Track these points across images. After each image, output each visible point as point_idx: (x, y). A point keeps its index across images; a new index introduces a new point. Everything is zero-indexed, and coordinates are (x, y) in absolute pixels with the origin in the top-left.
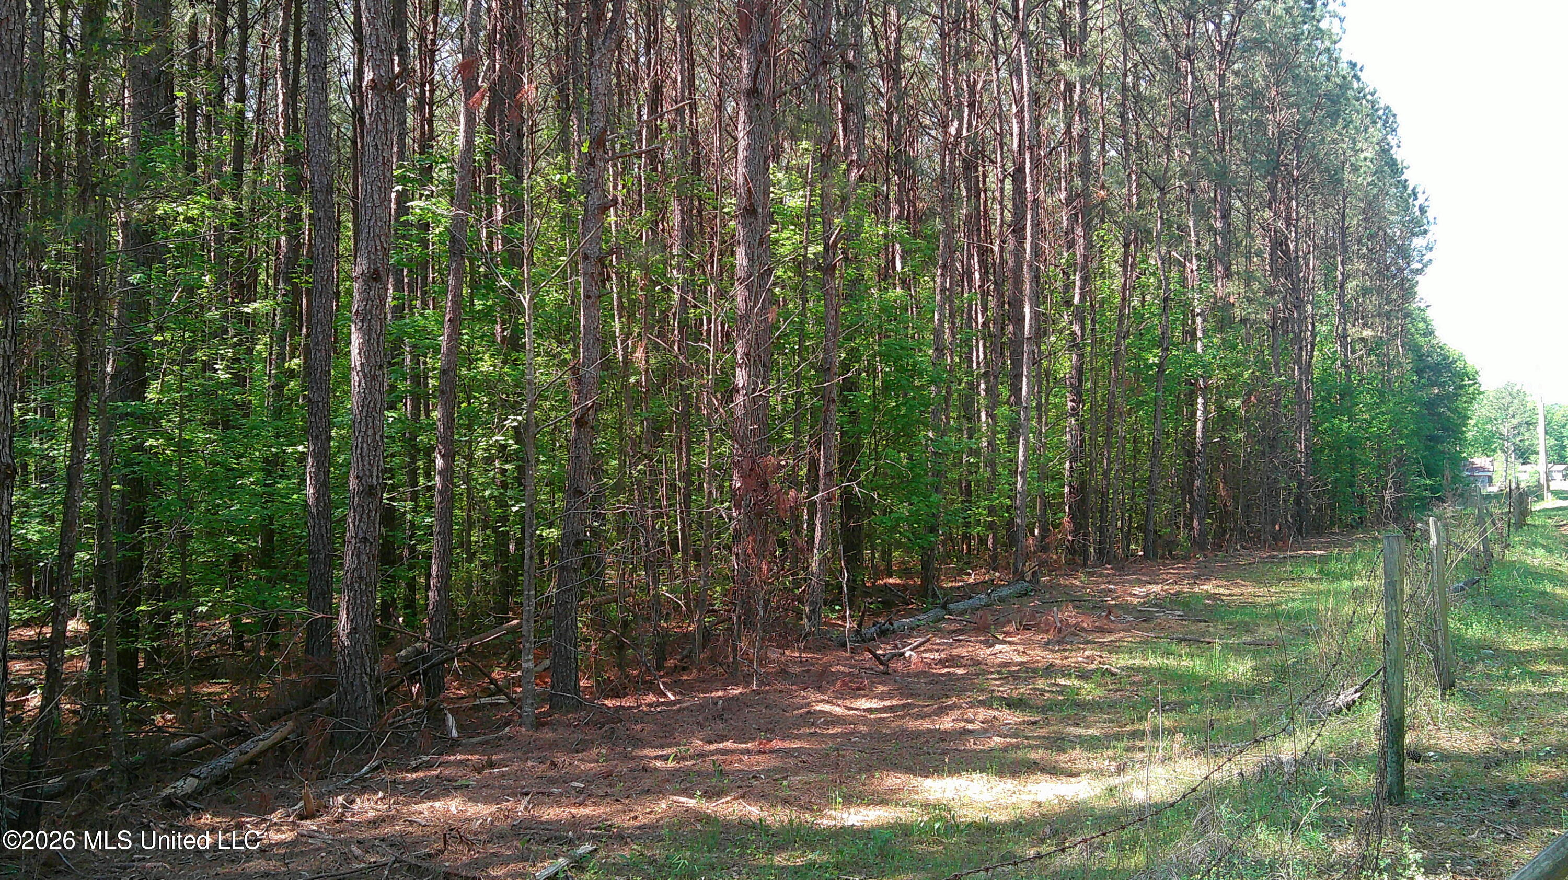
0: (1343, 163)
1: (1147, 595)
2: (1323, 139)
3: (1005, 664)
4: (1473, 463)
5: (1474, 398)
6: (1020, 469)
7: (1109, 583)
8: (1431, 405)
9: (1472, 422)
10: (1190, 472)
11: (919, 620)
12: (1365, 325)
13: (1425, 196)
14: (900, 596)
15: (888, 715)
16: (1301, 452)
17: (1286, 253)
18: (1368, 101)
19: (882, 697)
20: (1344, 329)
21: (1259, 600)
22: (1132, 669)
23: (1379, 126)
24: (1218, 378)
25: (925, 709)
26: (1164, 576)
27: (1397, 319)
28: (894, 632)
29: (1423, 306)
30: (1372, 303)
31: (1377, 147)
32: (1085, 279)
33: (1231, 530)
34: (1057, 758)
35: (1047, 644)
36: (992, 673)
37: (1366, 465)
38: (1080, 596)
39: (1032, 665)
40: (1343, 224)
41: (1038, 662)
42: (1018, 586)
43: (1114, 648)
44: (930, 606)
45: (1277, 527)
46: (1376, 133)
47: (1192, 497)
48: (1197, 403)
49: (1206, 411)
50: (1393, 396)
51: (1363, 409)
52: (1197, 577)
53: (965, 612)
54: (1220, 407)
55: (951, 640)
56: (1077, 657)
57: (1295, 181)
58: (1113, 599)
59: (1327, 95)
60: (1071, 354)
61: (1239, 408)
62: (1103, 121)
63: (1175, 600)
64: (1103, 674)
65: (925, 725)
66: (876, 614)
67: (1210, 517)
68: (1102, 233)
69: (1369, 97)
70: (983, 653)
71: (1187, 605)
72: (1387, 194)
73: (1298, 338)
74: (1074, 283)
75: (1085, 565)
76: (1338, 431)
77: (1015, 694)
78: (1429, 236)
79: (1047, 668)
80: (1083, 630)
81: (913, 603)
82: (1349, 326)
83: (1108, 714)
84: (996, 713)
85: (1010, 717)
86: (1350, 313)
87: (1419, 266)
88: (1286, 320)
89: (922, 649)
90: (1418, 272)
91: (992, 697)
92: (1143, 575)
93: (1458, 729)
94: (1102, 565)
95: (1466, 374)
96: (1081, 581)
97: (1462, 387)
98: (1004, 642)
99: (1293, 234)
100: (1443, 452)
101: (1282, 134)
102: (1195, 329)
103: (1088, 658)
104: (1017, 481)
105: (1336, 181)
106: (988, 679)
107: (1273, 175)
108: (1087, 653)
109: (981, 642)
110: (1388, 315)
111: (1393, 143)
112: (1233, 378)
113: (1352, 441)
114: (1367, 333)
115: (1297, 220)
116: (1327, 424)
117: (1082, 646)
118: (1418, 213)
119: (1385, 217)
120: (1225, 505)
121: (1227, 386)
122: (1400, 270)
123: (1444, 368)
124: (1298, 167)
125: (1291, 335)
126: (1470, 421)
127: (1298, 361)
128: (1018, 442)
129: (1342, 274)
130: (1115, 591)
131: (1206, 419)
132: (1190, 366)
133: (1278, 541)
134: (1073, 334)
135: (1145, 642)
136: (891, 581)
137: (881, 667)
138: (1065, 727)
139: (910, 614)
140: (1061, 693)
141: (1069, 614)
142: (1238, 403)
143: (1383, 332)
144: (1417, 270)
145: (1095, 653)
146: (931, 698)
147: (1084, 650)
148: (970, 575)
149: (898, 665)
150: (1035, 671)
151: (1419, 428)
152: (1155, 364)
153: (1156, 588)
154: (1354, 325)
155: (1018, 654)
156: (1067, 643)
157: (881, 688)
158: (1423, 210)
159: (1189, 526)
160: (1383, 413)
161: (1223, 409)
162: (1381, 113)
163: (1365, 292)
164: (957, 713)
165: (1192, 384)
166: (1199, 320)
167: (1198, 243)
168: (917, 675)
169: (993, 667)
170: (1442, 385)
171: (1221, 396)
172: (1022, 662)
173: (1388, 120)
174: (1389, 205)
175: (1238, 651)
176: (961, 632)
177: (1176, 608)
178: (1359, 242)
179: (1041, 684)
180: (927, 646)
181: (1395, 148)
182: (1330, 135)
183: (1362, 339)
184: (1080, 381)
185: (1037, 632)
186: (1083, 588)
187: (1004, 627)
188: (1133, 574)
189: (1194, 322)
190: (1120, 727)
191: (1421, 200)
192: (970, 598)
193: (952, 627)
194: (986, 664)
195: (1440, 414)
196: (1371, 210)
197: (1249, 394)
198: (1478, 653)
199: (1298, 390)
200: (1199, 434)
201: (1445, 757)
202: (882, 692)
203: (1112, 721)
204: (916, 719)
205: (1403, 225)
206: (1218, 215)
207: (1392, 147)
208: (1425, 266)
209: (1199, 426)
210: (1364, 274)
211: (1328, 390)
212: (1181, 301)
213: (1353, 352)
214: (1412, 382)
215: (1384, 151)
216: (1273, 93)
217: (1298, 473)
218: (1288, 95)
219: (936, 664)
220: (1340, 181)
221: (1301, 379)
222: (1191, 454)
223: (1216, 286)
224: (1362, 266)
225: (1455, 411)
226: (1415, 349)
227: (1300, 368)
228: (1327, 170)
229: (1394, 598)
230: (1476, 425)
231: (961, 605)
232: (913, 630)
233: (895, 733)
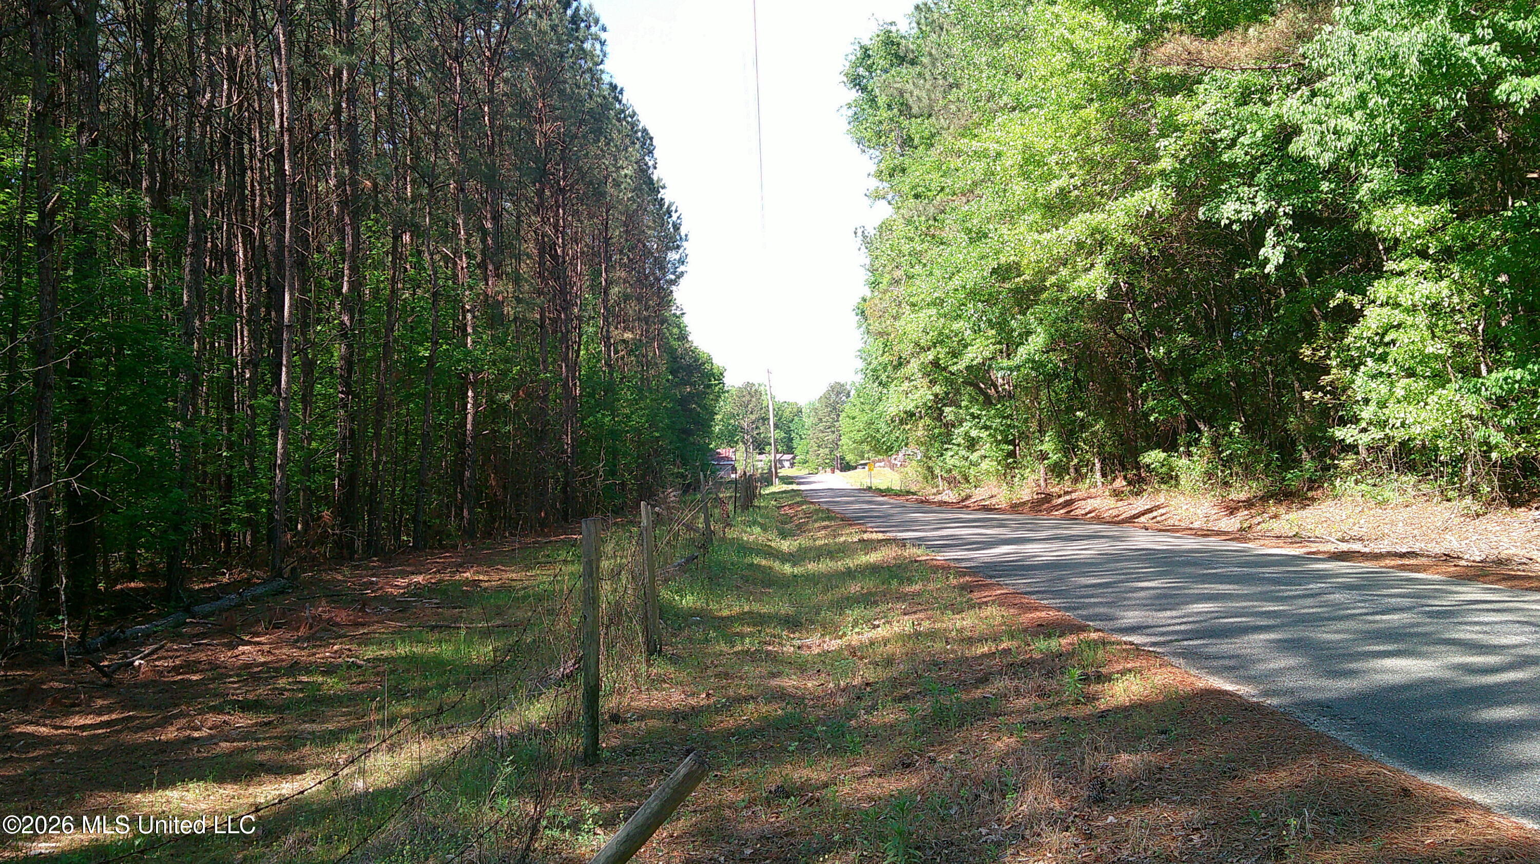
0: (606, 178)
1: (409, 585)
2: (588, 153)
3: (247, 666)
4: (719, 454)
5: (720, 397)
6: (279, 462)
7: (373, 576)
8: (684, 401)
9: (719, 417)
10: (460, 464)
11: (157, 626)
12: (625, 329)
13: (678, 214)
14: (140, 601)
15: (104, 731)
16: (567, 444)
17: (555, 257)
18: (628, 122)
19: (99, 712)
20: (608, 331)
21: (514, 584)
22: (379, 660)
23: (637, 146)
24: (490, 373)
25: (147, 721)
26: (429, 566)
27: (655, 324)
28: (126, 639)
29: (678, 313)
30: (632, 308)
31: (635, 166)
32: (354, 269)
33: (501, 518)
34: (286, 758)
35: (297, 641)
36: (231, 676)
37: (625, 455)
38: (340, 591)
39: (275, 665)
40: (606, 235)
41: (283, 661)
42: (275, 584)
43: (365, 641)
44: (172, 610)
45: (543, 514)
46: (634, 152)
47: (463, 488)
48: (468, 397)
49: (476, 405)
50: (651, 393)
51: (624, 405)
52: (461, 565)
53: (212, 614)
54: (491, 400)
55: (191, 645)
56: (324, 654)
57: (562, 190)
58: (373, 592)
59: (591, 112)
60: (340, 344)
61: (508, 401)
62: (375, 111)
63: (432, 590)
64: (349, 667)
65: (147, 737)
66: (107, 622)
67: (481, 506)
68: (370, 223)
69: (630, 119)
70: (225, 656)
71: (445, 592)
72: (645, 210)
73: (565, 338)
74: (343, 272)
75: (351, 558)
76: (599, 425)
77: (250, 697)
78: (681, 251)
79: (291, 666)
80: (337, 624)
81: (153, 608)
82: (612, 328)
83: (347, 707)
84: (226, 718)
85: (242, 721)
86: (613, 316)
87: (673, 277)
88: (554, 321)
89: (156, 656)
90: (673, 282)
91: (224, 702)
92: (409, 565)
93: (656, 690)
94: (368, 558)
95: (713, 374)
96: (344, 576)
97: (709, 386)
98: (249, 643)
99: (560, 240)
100: (694, 444)
101: (549, 144)
102: (466, 325)
103: (336, 652)
104: (275, 474)
105: (600, 195)
106: (225, 683)
107: (540, 182)
108: (335, 647)
109: (224, 645)
110: (646, 320)
111: (651, 163)
112: (504, 373)
113: (614, 434)
114: (628, 335)
115: (564, 227)
116: (591, 418)
117: (332, 641)
118: (671, 230)
119: (643, 231)
120: (495, 495)
121: (497, 381)
122: (658, 280)
123: (695, 369)
124: (564, 178)
125: (559, 334)
126: (716, 417)
127: (566, 359)
128: (277, 434)
129: (606, 281)
130: (377, 583)
131: (477, 412)
132: (460, 361)
133: (543, 527)
134: (342, 323)
135: (398, 632)
136: (132, 585)
137: (105, 680)
138: (300, 724)
139: (148, 619)
140: (301, 690)
141: (322, 609)
142: (507, 397)
143: (642, 335)
144: (672, 280)
145: (344, 647)
146: (158, 707)
147: (334, 644)
148: (224, 574)
149: (124, 676)
150: (277, 670)
151: (674, 422)
152: (425, 357)
153: (419, 579)
154: (617, 328)
155: (262, 655)
156: (317, 640)
157: (100, 702)
158: (676, 227)
159: (459, 515)
160: (641, 409)
161: (494, 403)
162: (640, 134)
163: (626, 298)
164: (183, 721)
165: (463, 378)
166: (469, 316)
167: (468, 242)
168: (146, 685)
169: (232, 670)
170: (693, 384)
171: (492, 390)
172: (265, 662)
173: (646, 142)
174: (647, 220)
175: (486, 634)
176: (204, 635)
177: (434, 596)
178: (621, 252)
179: (282, 682)
180: (162, 653)
181: (651, 170)
182: (593, 150)
183: (624, 341)
184: (350, 372)
185: (288, 630)
186: (345, 582)
187: (252, 626)
188: (400, 565)
189: (464, 318)
190: (358, 719)
191: (675, 216)
192: (219, 598)
193: (197, 630)
194: (226, 668)
195: (691, 410)
196: (631, 222)
197: (518, 389)
198: (686, 620)
199: (565, 386)
200: (469, 426)
201: (643, 716)
202: (101, 707)
203: (350, 714)
204: (136, 733)
205: (660, 240)
206: (489, 216)
207: (649, 168)
208: (678, 277)
209: (470, 417)
210: (625, 281)
211: (593, 387)
212: (450, 296)
213: (616, 352)
214: (668, 380)
215: (642, 171)
216: (540, 105)
217: (566, 463)
218: (553, 109)
219: (169, 672)
220: (603, 194)
221: (568, 376)
222: (462, 445)
223: (487, 284)
224: (623, 274)
225: (704, 407)
226: (672, 352)
227: (566, 366)
228: (591, 183)
229: (591, 575)
230: (722, 420)
231: (207, 608)
232: (148, 637)
233: (108, 749)
